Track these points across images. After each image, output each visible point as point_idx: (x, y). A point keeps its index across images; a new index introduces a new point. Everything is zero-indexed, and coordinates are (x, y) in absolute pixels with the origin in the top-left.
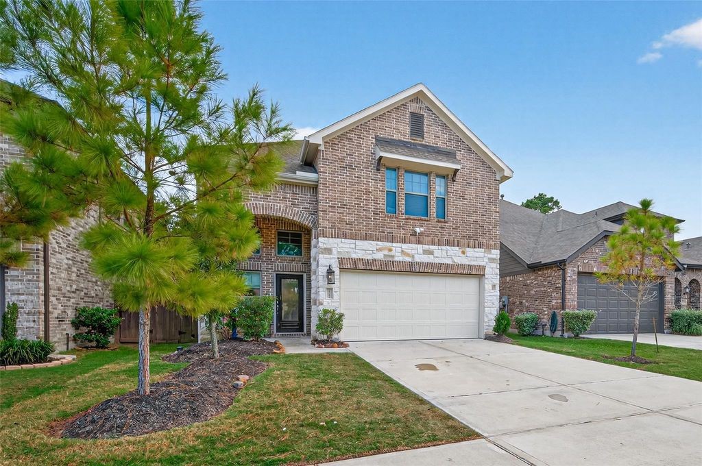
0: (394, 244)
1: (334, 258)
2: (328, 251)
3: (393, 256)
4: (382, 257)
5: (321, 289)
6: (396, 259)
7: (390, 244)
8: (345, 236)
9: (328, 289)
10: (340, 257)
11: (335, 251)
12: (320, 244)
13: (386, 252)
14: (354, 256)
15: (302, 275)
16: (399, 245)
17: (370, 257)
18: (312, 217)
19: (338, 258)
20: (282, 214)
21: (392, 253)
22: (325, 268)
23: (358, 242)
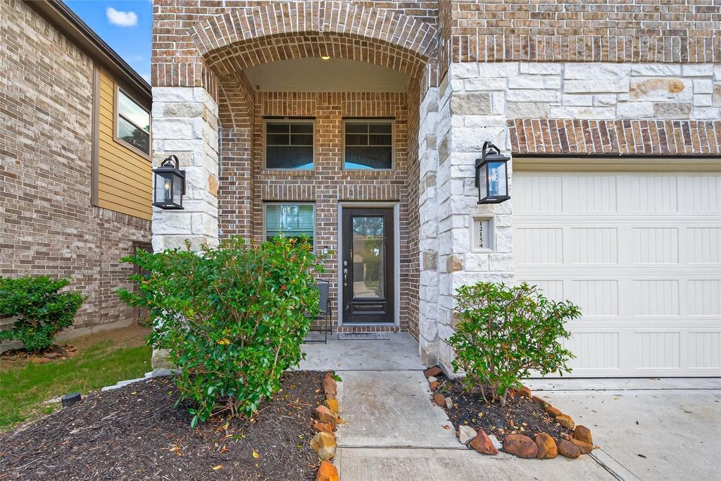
0: (689, 70)
1: (497, 123)
2: (480, 101)
3: (685, 108)
4: (651, 111)
5: (457, 221)
6: (696, 116)
7: (676, 69)
8: (529, 54)
9: (476, 219)
10: (514, 117)
11: (498, 102)
12: (455, 84)
13: (662, 96)
14: (558, 114)
15: (392, 209)
16: (707, 69)
17: (608, 115)
18: (426, 27)
19: (511, 123)
20: (349, 25)
21: (683, 97)
22: (468, 155)
23: (571, 70)
